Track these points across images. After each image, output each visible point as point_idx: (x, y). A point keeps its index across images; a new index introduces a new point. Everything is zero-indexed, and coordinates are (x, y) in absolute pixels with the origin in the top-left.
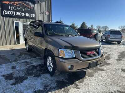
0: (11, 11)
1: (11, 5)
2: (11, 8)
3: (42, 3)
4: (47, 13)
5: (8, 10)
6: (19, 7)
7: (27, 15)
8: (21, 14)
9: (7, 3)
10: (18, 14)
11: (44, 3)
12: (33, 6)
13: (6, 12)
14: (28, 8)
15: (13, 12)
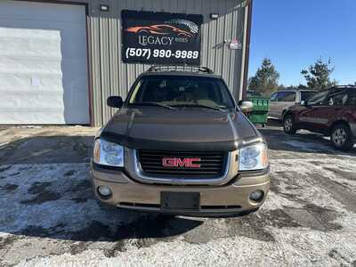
0: (142, 47)
1: (143, 33)
2: (143, 41)
3: (222, 18)
4: (234, 45)
5: (137, 46)
6: (160, 37)
7: (179, 54)
8: (163, 53)
9: (135, 30)
10: (157, 53)
11: (228, 16)
12: (194, 29)
13: (132, 52)
14: (182, 36)
15: (146, 50)
